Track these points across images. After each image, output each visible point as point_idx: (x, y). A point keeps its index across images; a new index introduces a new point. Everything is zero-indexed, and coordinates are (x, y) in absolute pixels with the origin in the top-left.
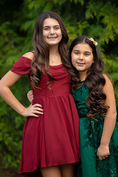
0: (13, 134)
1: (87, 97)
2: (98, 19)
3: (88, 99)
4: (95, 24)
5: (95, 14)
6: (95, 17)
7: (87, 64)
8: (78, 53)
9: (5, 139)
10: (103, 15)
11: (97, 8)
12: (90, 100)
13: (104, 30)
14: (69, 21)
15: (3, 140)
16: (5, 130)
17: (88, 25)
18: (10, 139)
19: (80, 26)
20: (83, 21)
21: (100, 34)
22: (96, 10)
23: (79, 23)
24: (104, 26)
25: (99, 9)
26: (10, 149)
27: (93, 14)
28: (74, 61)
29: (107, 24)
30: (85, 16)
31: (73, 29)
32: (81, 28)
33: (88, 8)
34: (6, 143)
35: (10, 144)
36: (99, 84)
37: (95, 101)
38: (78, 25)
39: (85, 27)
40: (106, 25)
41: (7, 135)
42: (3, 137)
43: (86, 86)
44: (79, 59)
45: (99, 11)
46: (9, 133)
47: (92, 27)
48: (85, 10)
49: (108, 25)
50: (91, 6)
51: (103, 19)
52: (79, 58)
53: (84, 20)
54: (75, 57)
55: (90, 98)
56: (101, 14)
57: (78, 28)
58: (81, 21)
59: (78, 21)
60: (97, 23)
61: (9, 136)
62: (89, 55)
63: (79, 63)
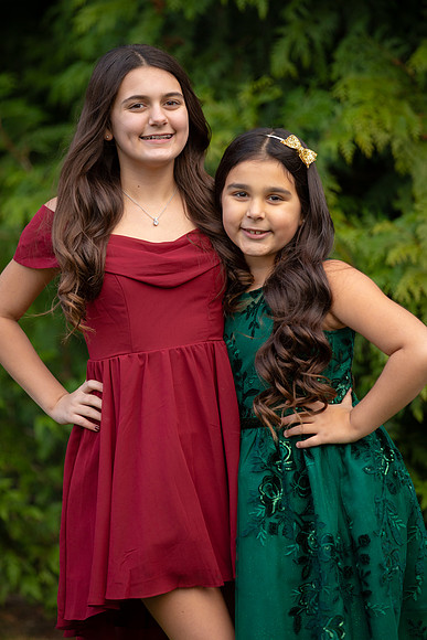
7: (279, 234)
8: (244, 193)
18: (17, 496)
28: (232, 223)
35: (16, 515)
37: (291, 361)
44: (249, 217)
52: (248, 214)
54: (233, 208)
61: (14, 487)
62: (283, 199)
63: (249, 231)
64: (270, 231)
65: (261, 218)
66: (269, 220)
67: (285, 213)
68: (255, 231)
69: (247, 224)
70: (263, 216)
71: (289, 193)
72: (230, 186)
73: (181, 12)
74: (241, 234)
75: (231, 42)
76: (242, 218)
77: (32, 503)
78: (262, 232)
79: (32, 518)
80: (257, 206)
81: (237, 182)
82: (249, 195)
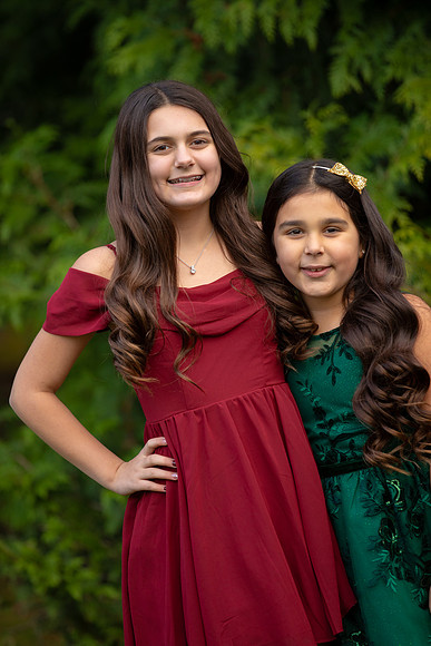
0: (96, 557)
1: (358, 389)
2: (380, 94)
3: (362, 394)
4: (371, 113)
5: (367, 74)
6: (367, 87)
7: (340, 268)
8: (298, 230)
9: (68, 578)
10: (399, 74)
11: (373, 50)
12: (369, 399)
13: (405, 131)
14: (271, 109)
15: (63, 584)
16: (67, 544)
17: (343, 118)
18: (89, 574)
19: (314, 125)
20: (323, 105)
21: (392, 149)
22: (369, 58)
23: (308, 114)
24: (403, 115)
25: (381, 55)
26: (91, 614)
27: (360, 77)
28: (291, 264)
29: (414, 106)
30: (328, 86)
31: (287, 137)
32: (316, 133)
33: (336, 55)
34: (76, 593)
35: (90, 596)
36: (396, 335)
37: (390, 400)
38: (305, 120)
39: (331, 125)
40: (413, 111)
41: (76, 562)
42: (61, 570)
43: (348, 346)
44: (309, 254)
45: (378, 64)
46: (84, 553)
47: (359, 124)
48: (326, 62)
49: (418, 109)
50: (348, 48)
51: (400, 88)
52: (306, 251)
53: (327, 99)
54: (289, 248)
55: (368, 388)
56: (390, 72)
57: (306, 134)
58: (314, 105)
59: (305, 106)
60: (378, 108)
61: (85, 566)
62: (340, 230)
63: (309, 269)
64: (332, 266)
65: (321, 253)
66: (330, 254)
67: (344, 244)
68: (316, 269)
69: (306, 262)
70: (322, 250)
71: (345, 222)
72: (282, 225)
73: (221, 48)
74: (302, 276)
75: (276, 72)
76: (300, 256)
77: (104, 581)
78: (323, 268)
79: (106, 598)
80: (315, 241)
81: (290, 219)
82: (304, 232)
